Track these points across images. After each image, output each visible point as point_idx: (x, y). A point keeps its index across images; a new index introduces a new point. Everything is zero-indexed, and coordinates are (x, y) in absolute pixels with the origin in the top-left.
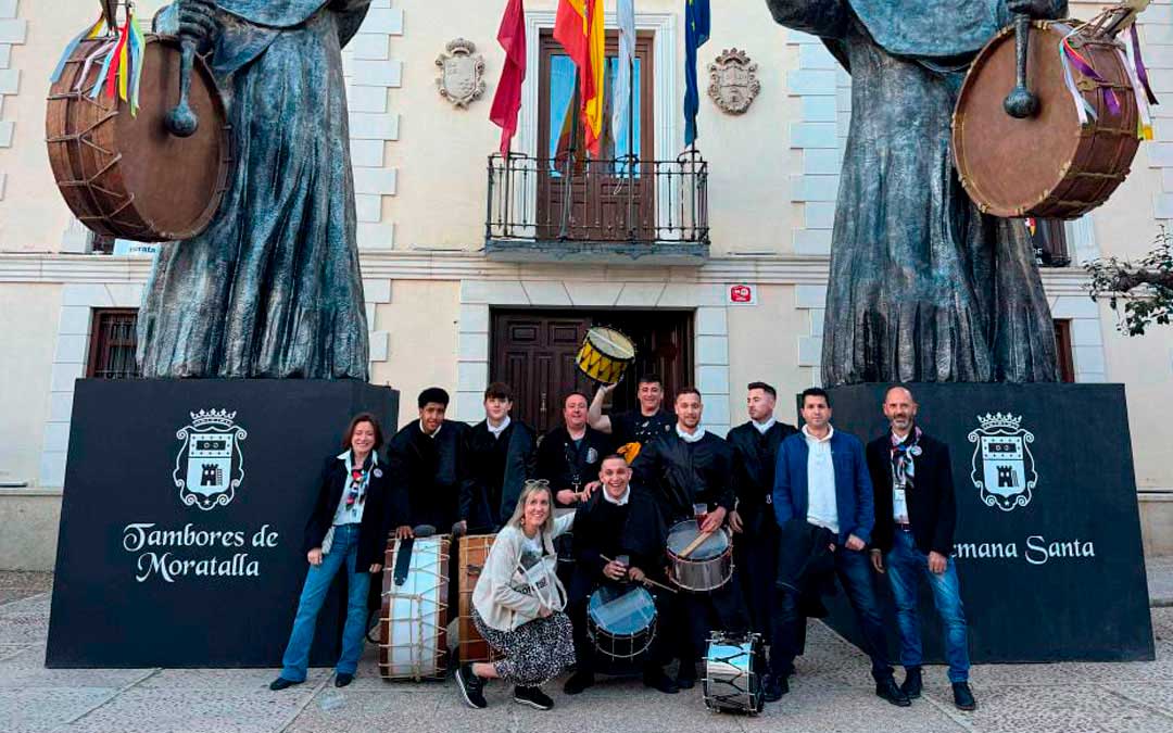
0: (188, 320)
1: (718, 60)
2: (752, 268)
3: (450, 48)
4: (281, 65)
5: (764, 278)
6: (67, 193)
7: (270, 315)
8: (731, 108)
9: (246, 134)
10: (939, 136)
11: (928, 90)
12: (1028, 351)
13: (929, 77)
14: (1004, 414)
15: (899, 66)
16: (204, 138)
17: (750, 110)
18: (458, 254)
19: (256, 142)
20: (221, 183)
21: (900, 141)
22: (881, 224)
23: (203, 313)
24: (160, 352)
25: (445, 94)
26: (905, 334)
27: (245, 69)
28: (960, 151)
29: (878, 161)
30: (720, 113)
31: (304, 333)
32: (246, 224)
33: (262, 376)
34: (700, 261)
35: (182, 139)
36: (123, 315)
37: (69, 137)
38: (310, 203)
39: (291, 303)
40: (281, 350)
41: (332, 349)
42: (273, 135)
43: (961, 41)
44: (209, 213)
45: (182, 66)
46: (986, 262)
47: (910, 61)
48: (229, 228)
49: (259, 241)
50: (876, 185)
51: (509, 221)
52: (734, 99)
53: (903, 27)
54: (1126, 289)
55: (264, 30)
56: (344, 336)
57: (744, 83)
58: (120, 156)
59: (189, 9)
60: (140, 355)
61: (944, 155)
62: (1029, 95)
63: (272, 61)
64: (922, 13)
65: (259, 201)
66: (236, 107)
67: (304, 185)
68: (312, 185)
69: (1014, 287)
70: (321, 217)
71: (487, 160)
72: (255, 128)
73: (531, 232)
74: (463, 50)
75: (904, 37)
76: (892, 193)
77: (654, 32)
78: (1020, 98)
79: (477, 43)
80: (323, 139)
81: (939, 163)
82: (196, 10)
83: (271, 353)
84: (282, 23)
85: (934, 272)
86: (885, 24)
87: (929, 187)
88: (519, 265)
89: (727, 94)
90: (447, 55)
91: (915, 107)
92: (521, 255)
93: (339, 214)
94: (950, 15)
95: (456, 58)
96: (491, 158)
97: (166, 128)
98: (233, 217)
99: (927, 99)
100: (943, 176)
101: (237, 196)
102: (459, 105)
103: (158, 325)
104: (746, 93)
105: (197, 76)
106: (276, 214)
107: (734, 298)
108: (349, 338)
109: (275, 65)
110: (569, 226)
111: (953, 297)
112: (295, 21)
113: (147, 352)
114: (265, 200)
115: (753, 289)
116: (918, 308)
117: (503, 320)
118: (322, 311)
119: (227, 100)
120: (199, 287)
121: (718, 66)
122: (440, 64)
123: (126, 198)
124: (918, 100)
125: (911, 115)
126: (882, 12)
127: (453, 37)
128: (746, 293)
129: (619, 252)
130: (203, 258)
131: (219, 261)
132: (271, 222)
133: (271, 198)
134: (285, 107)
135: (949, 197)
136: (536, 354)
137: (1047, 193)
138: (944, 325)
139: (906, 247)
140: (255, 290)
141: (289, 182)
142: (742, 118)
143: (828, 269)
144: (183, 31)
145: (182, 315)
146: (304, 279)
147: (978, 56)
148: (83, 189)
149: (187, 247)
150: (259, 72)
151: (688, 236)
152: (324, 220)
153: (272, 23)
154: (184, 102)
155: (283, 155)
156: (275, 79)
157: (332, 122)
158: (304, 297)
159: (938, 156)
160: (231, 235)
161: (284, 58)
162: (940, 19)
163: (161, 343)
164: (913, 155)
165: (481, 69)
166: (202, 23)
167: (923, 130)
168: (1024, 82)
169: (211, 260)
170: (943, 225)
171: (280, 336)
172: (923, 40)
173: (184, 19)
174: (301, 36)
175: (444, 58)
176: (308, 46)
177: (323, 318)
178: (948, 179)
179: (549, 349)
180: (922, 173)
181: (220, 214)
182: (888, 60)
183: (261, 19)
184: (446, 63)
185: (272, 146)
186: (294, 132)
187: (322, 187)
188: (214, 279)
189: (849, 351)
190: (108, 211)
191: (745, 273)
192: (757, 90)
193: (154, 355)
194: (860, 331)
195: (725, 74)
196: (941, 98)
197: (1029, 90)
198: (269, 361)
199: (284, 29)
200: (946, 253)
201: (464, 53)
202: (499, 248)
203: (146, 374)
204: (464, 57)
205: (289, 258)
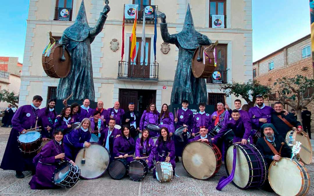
0: (65, 90)
1: (163, 44)
2: (167, 83)
3: (113, 40)
4: (80, 48)
5: (169, 85)
6: (45, 71)
7: (78, 90)
8: (164, 53)
9: (74, 60)
10: (190, 63)
11: (189, 55)
12: (201, 99)
13: (190, 53)
14: (194, 109)
15: (185, 50)
16: (67, 61)
17: (168, 53)
18: (113, 79)
19: (75, 62)
20: (70, 69)
21: (184, 64)
22: (180, 78)
23: (67, 90)
24: (60, 96)
25: (111, 49)
26: (181, 96)
27: (74, 49)
28: (193, 66)
29: (181, 67)
30: (162, 53)
31: (83, 93)
32: (74, 75)
33: (76, 100)
34: (157, 81)
35: (63, 62)
36: (54, 88)
37: (46, 62)
38: (84, 72)
39: (81, 89)
40: (80, 96)
41: (88, 96)
42: (78, 60)
43: (195, 46)
44: (68, 74)
45: (63, 50)
46: (196, 85)
47: (187, 50)
48: (71, 76)
49: (76, 79)
50: (180, 71)
51: (122, 73)
52: (165, 51)
53: (186, 44)
54: (226, 89)
55: (77, 42)
56: (90, 94)
57: (167, 48)
58: (53, 66)
59: (64, 41)
60: (57, 96)
61: (191, 66)
62: (200, 58)
63: (78, 48)
64: (189, 41)
65: (76, 71)
66: (72, 55)
67: (83, 69)
68: (85, 69)
69: (200, 89)
70: (86, 74)
71: (118, 62)
72: (75, 59)
73: (126, 75)
74: (115, 40)
75: (186, 46)
76: (182, 72)
77: (151, 38)
78: (199, 59)
79: (118, 39)
80: (87, 61)
81: (189, 68)
82: (65, 41)
83: (78, 96)
84: (80, 41)
85: (186, 86)
86: (183, 43)
87: (187, 72)
88: (124, 81)
89: (164, 50)
90: (112, 41)
91: (187, 58)
92: (124, 80)
93: (89, 74)
94: (194, 42)
95: (114, 42)
96: (119, 62)
97: (61, 60)
98: (72, 74)
99: (189, 56)
100: (190, 70)
101: (72, 71)
102: (114, 51)
103: (60, 91)
104: (167, 50)
105: (66, 51)
106: (79, 74)
107: (163, 88)
108: (91, 94)
109: (79, 48)
110: (133, 74)
111: (189, 90)
112: (82, 40)
113: (58, 95)
114: (77, 71)
115: (167, 86)
116: (183, 92)
117: (122, 91)
118: (86, 90)
119: (71, 54)
120: (66, 86)
121: (163, 45)
122: (111, 43)
123: (55, 72)
124: (187, 56)
125: (186, 59)
126: (183, 41)
127: (113, 38)
128: (165, 87)
129: (142, 79)
130: (67, 81)
131: (70, 81)
132: (78, 75)
133: (78, 71)
134: (80, 55)
135: (190, 74)
136: (127, 97)
137: (201, 75)
138: (187, 95)
139: (182, 82)
140: (75, 86)
141: (81, 69)
142: (167, 54)
143: (173, 83)
144: (63, 44)
145: (64, 90)
146: (83, 84)
147: (196, 50)
148: (48, 70)
149: (64, 79)
150: (76, 49)
151: (154, 77)
152: (87, 75)
153: (78, 41)
154: (63, 56)
155: (80, 64)
156: (79, 51)
157: (88, 58)
158: (83, 87)
159: (189, 66)
160: (71, 77)
161: (80, 47)
162: (192, 42)
163: (60, 94)
164: (185, 66)
165: (118, 44)
166: (66, 43)
167: (188, 62)
168: (200, 56)
169: (68, 81)
170: (189, 78)
171: (79, 94)
172: (189, 46)
173: (63, 42)
174: (83, 43)
175: (111, 42)
176: (84, 45)
177: (86, 91)
178: (191, 70)
179: (130, 97)
180: (187, 69)
181: (70, 73)
182: (183, 49)
183: (76, 40)
184: (112, 43)
185: (78, 62)
186: (82, 60)
187: (86, 69)
188: (69, 84)
189: (173, 99)
190: (52, 73)
191: (165, 83)
192: (170, 49)
193: (59, 96)
194: (175, 95)
195: (164, 46)
196: (191, 56)
197: (200, 57)
198: (77, 98)
199: (80, 42)
200: (189, 83)
201: (115, 41)
202: (120, 78)
203: (58, 99)
204: (115, 42)
205: (81, 81)
